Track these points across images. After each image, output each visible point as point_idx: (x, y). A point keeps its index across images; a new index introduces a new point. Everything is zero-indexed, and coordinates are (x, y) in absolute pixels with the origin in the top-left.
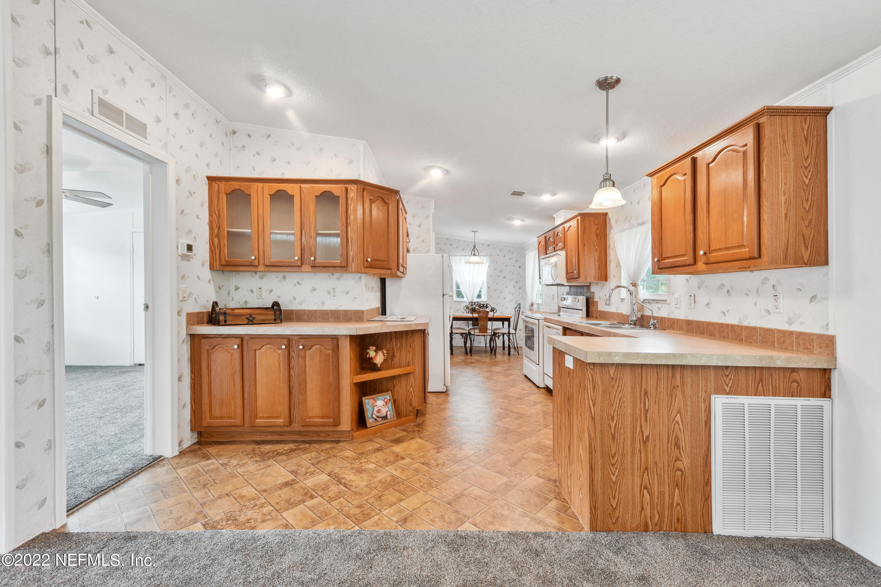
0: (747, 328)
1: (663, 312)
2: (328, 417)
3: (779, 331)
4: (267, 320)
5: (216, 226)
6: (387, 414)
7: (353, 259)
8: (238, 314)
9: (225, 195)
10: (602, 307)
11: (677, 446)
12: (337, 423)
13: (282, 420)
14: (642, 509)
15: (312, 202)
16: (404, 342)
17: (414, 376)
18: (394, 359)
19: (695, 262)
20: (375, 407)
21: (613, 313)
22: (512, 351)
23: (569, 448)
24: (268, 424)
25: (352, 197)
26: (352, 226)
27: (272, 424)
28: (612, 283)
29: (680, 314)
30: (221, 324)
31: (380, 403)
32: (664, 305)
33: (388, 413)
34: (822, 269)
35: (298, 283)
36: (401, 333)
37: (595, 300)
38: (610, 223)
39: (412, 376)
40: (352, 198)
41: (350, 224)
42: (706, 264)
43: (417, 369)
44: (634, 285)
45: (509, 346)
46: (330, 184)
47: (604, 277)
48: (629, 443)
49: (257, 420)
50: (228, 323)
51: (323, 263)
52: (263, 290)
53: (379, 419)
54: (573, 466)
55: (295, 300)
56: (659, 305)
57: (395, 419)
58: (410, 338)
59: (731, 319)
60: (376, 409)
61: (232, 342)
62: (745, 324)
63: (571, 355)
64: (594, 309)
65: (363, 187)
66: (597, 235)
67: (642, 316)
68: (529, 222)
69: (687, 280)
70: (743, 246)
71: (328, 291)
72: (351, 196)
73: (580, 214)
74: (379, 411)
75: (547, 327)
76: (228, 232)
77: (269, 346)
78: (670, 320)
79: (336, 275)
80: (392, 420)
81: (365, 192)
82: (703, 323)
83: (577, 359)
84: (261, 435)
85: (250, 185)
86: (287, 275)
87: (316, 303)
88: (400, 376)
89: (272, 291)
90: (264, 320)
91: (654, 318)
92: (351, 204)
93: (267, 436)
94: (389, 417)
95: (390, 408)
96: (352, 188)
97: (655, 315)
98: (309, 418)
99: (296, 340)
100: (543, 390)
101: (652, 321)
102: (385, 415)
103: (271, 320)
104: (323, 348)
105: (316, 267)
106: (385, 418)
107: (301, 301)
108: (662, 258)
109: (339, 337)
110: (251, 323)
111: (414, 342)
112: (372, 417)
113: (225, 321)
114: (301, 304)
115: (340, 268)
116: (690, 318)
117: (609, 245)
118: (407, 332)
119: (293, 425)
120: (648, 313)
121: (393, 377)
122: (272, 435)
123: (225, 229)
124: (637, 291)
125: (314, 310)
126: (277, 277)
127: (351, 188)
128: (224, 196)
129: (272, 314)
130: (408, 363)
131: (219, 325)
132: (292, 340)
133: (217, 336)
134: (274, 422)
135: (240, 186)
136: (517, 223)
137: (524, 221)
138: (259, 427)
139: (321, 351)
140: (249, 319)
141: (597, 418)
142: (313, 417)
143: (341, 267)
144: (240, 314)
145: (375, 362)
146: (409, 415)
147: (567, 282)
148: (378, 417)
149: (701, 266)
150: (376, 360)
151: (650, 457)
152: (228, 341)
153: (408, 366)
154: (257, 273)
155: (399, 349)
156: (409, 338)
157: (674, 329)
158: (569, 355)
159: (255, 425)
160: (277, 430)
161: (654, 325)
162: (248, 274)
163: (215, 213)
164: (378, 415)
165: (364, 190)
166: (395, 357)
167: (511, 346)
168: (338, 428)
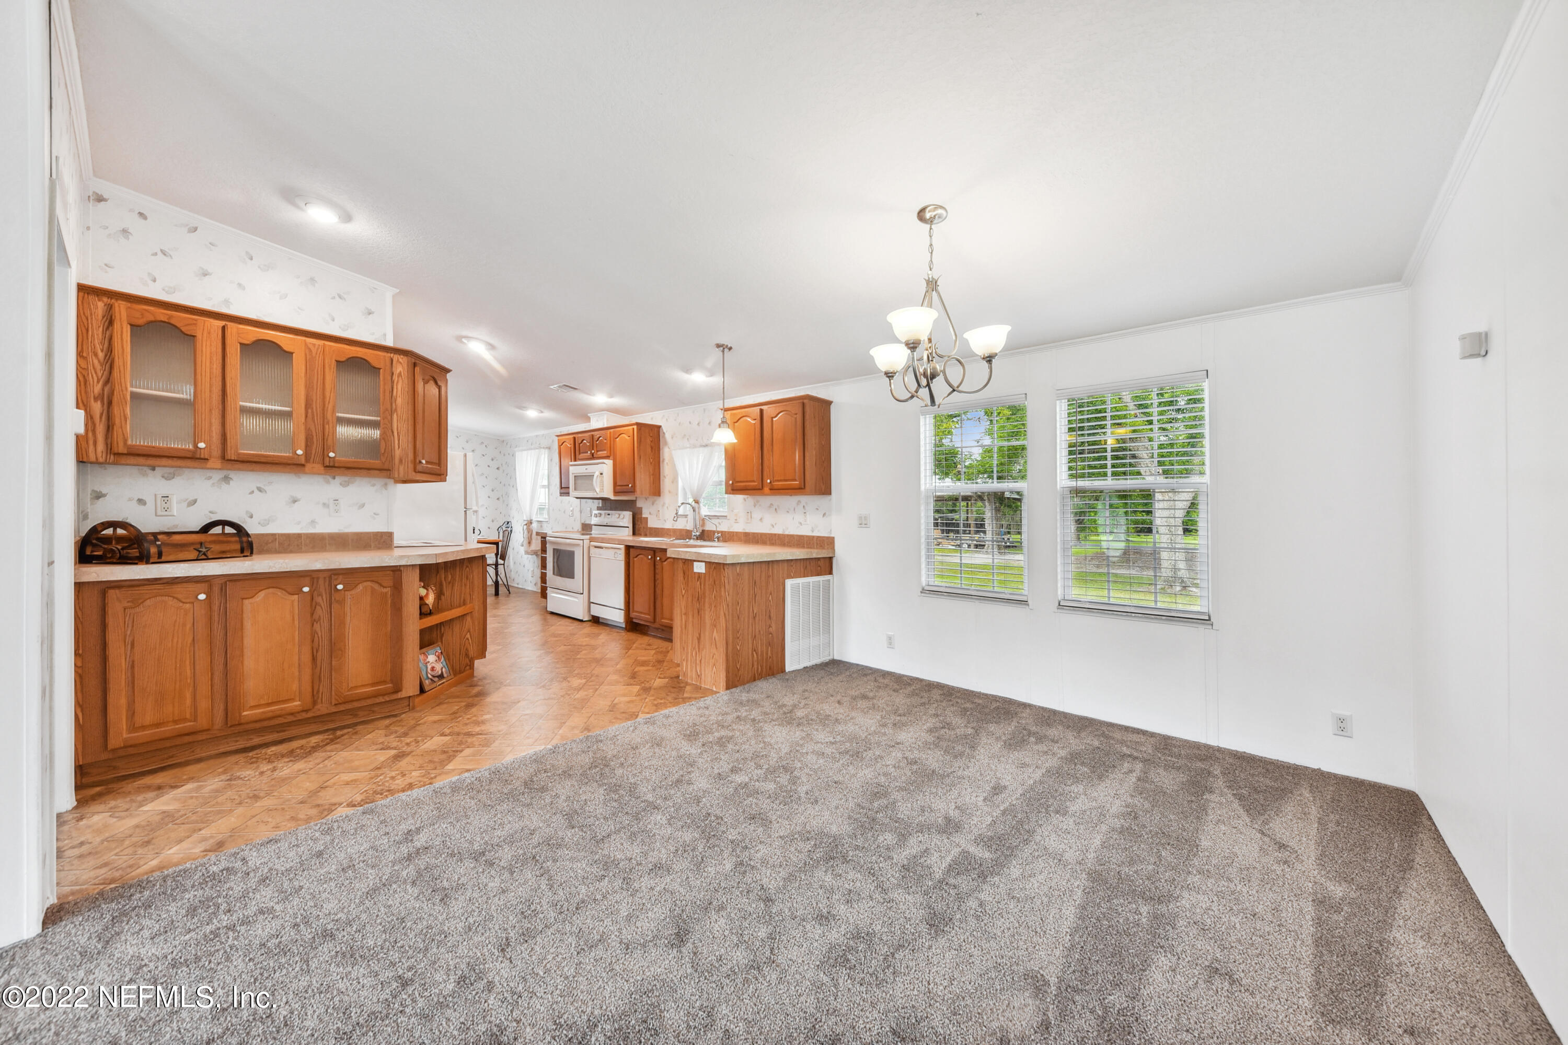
0: (788, 535)
1: (724, 527)
2: (384, 682)
3: (807, 536)
4: (229, 551)
5: (98, 382)
6: (442, 672)
7: (401, 461)
8: (180, 542)
9: (129, 326)
10: (652, 523)
11: (770, 617)
12: (398, 690)
13: (298, 703)
14: (753, 666)
15: (330, 369)
16: (458, 573)
17: (472, 617)
18: (443, 597)
19: (762, 489)
20: (428, 664)
21: (668, 530)
22: (502, 590)
23: (699, 639)
24: (270, 715)
25: (400, 372)
26: (399, 413)
27: (278, 713)
28: (666, 497)
29: (739, 528)
30: (151, 561)
31: (432, 658)
32: (724, 520)
33: (444, 670)
34: (827, 498)
35: (260, 489)
36: (454, 563)
37: (643, 516)
38: (664, 436)
39: (469, 618)
40: (400, 374)
41: (396, 409)
42: (771, 489)
43: (477, 608)
44: (697, 502)
45: (497, 584)
46: (360, 347)
47: (656, 491)
48: (746, 620)
49: (245, 713)
50: (163, 559)
51: (349, 462)
52: (174, 500)
53: (436, 679)
54: (704, 653)
55: (251, 517)
56: (720, 521)
57: (452, 676)
58: (467, 567)
59: (778, 530)
60: (429, 667)
61: (190, 589)
62: (787, 533)
63: (702, 561)
64: (642, 526)
65: (413, 361)
66: (652, 448)
67: (703, 531)
68: (548, 414)
69: (745, 500)
70: (795, 480)
71: (324, 504)
72: (398, 371)
73: (637, 424)
74: (433, 669)
75: (596, 547)
76: (134, 396)
77: (271, 590)
78: (729, 533)
79: (339, 479)
80: (450, 678)
81: (417, 369)
82: (757, 534)
83: (710, 562)
84: (237, 741)
85: (196, 320)
86: (232, 474)
87: (299, 523)
88: (451, 620)
89: (195, 501)
90: (224, 552)
91: (718, 532)
92: (398, 382)
93: (251, 739)
94: (445, 675)
95: (444, 663)
96: (400, 360)
97: (718, 529)
98: (349, 691)
99: (325, 578)
100: (590, 623)
101: (716, 535)
102: (440, 672)
103: (235, 551)
104: (376, 586)
105: (332, 468)
106: (441, 676)
107: (265, 520)
108: (735, 481)
109: (402, 569)
110: (204, 557)
111: (472, 572)
112: (428, 678)
113: (160, 554)
114: (264, 524)
115: (378, 472)
116: (747, 531)
117: (664, 460)
118: (462, 561)
119: (318, 706)
120: (707, 528)
121: (441, 624)
122: (263, 736)
123: (126, 389)
124: (699, 508)
125: (294, 534)
126: (210, 478)
127: (398, 360)
128: (127, 330)
129: (236, 542)
130: (464, 600)
131: (148, 562)
132: (318, 578)
133: (146, 582)
134: (282, 709)
135: (171, 317)
136: (532, 413)
137: (542, 412)
138: (247, 723)
139: (373, 590)
140: (200, 551)
141: (730, 604)
142: (356, 687)
143: (380, 470)
144: (183, 542)
145: (427, 602)
146: (464, 671)
147: (614, 495)
148: (434, 676)
149: (766, 489)
150: (428, 599)
151: (757, 627)
152: (179, 589)
153: (464, 604)
154: (157, 468)
155: (449, 583)
156: (465, 567)
157: (733, 541)
158: (699, 561)
159: (243, 721)
160: (286, 721)
161: (718, 538)
162: (134, 470)
163: (96, 355)
164: (433, 673)
165: (415, 365)
166: (444, 595)
167: (500, 582)
168: (400, 693)
